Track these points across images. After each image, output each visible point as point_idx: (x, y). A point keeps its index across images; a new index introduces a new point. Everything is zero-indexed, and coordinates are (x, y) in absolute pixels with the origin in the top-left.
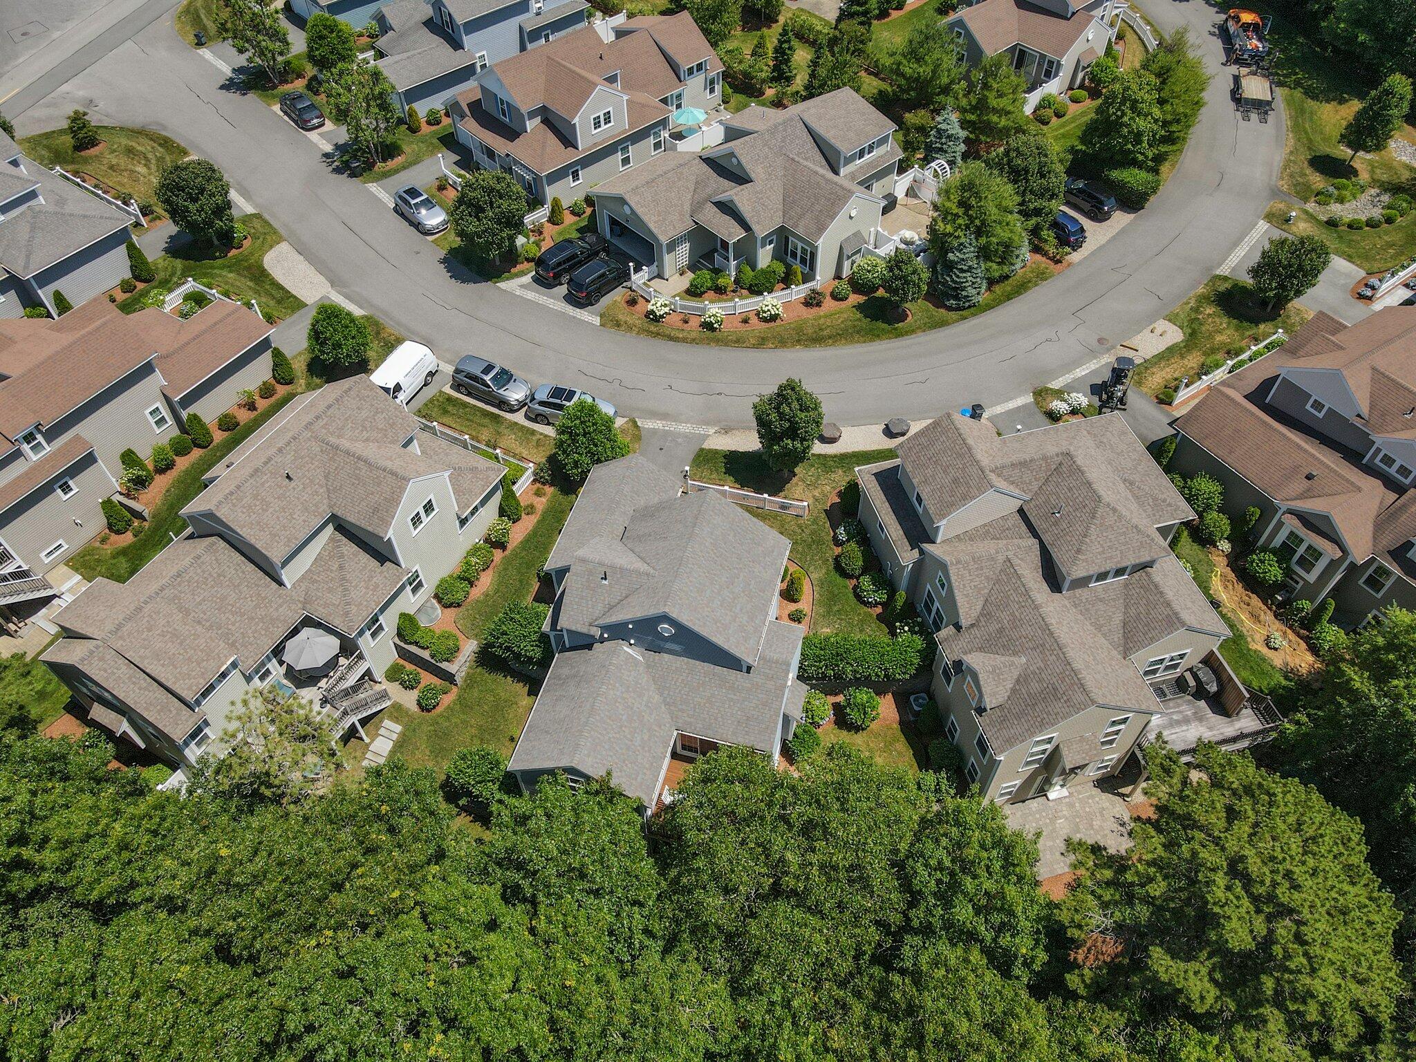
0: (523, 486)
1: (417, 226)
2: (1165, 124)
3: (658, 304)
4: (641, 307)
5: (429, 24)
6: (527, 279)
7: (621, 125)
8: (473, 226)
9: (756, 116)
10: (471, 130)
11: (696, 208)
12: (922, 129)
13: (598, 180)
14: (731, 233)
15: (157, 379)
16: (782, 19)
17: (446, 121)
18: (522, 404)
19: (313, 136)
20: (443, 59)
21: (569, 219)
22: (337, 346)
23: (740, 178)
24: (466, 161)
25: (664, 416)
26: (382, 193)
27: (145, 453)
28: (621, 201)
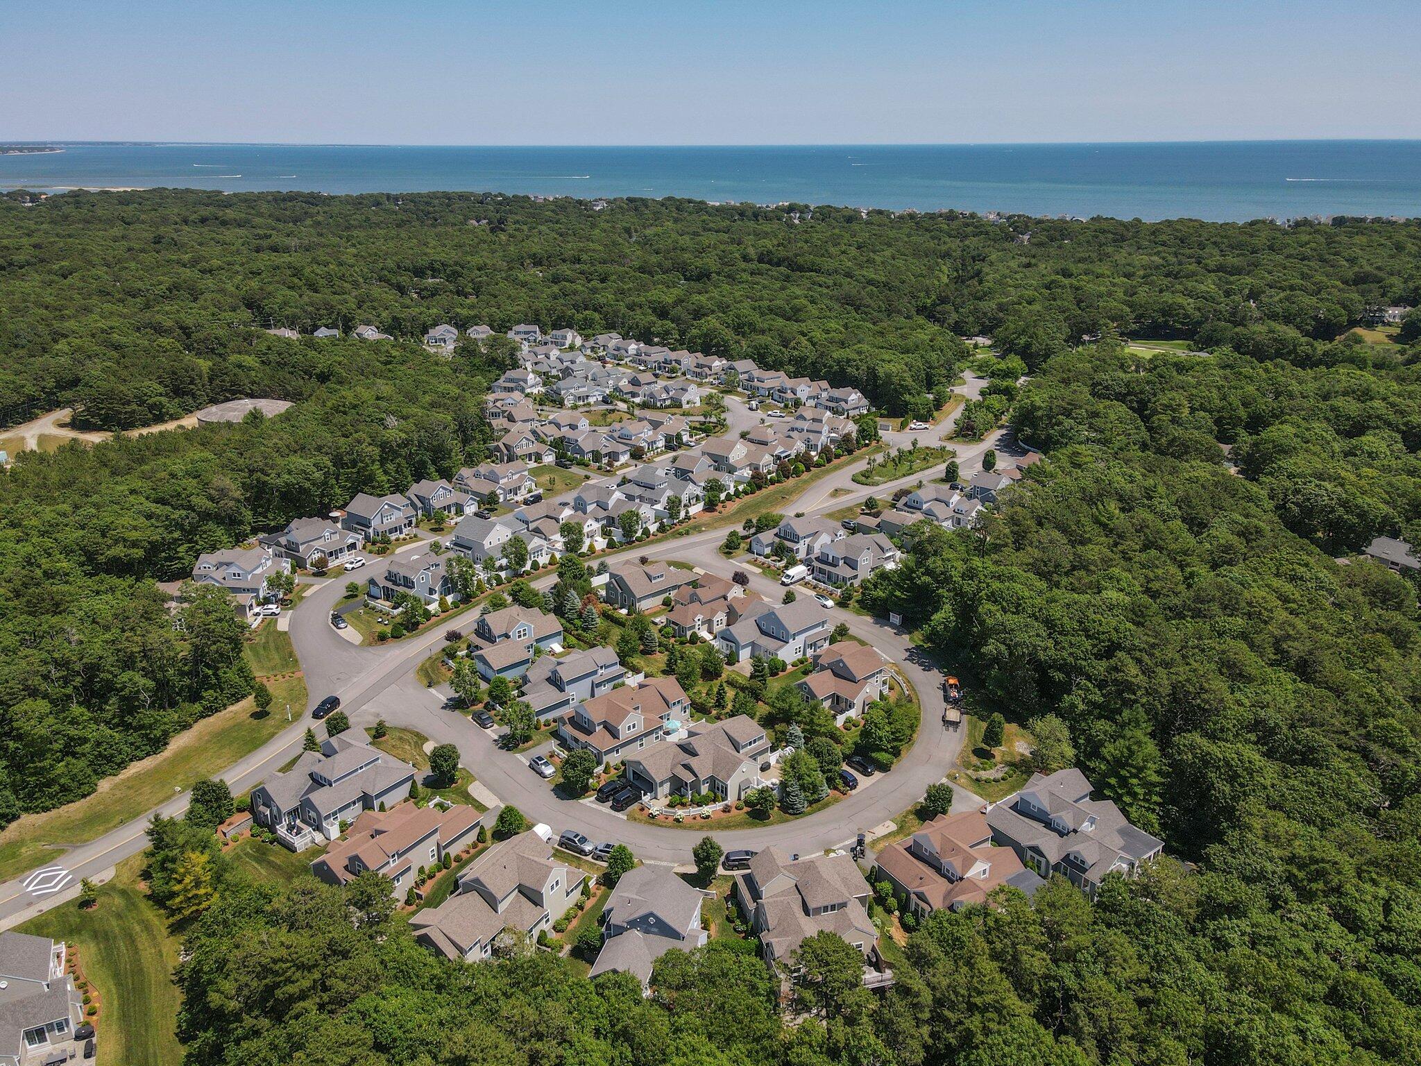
0: (592, 884)
1: (541, 774)
2: (893, 733)
3: (654, 810)
4: (646, 812)
5: (549, 680)
6: (593, 798)
7: (640, 728)
8: (571, 773)
9: (702, 725)
10: (568, 730)
11: (674, 766)
12: (783, 733)
13: (629, 753)
14: (689, 778)
15: (437, 836)
16: (724, 675)
17: (553, 724)
18: (591, 852)
19: (488, 731)
20: (553, 696)
21: (613, 772)
22: (511, 824)
23: (694, 754)
24: (563, 744)
25: (655, 859)
26: (523, 759)
27: (427, 870)
28: (639, 763)
